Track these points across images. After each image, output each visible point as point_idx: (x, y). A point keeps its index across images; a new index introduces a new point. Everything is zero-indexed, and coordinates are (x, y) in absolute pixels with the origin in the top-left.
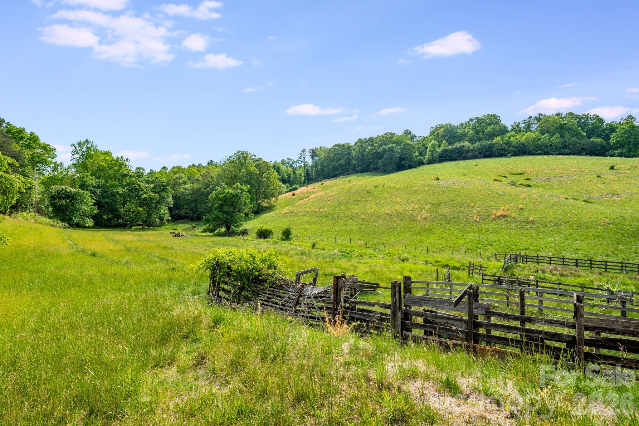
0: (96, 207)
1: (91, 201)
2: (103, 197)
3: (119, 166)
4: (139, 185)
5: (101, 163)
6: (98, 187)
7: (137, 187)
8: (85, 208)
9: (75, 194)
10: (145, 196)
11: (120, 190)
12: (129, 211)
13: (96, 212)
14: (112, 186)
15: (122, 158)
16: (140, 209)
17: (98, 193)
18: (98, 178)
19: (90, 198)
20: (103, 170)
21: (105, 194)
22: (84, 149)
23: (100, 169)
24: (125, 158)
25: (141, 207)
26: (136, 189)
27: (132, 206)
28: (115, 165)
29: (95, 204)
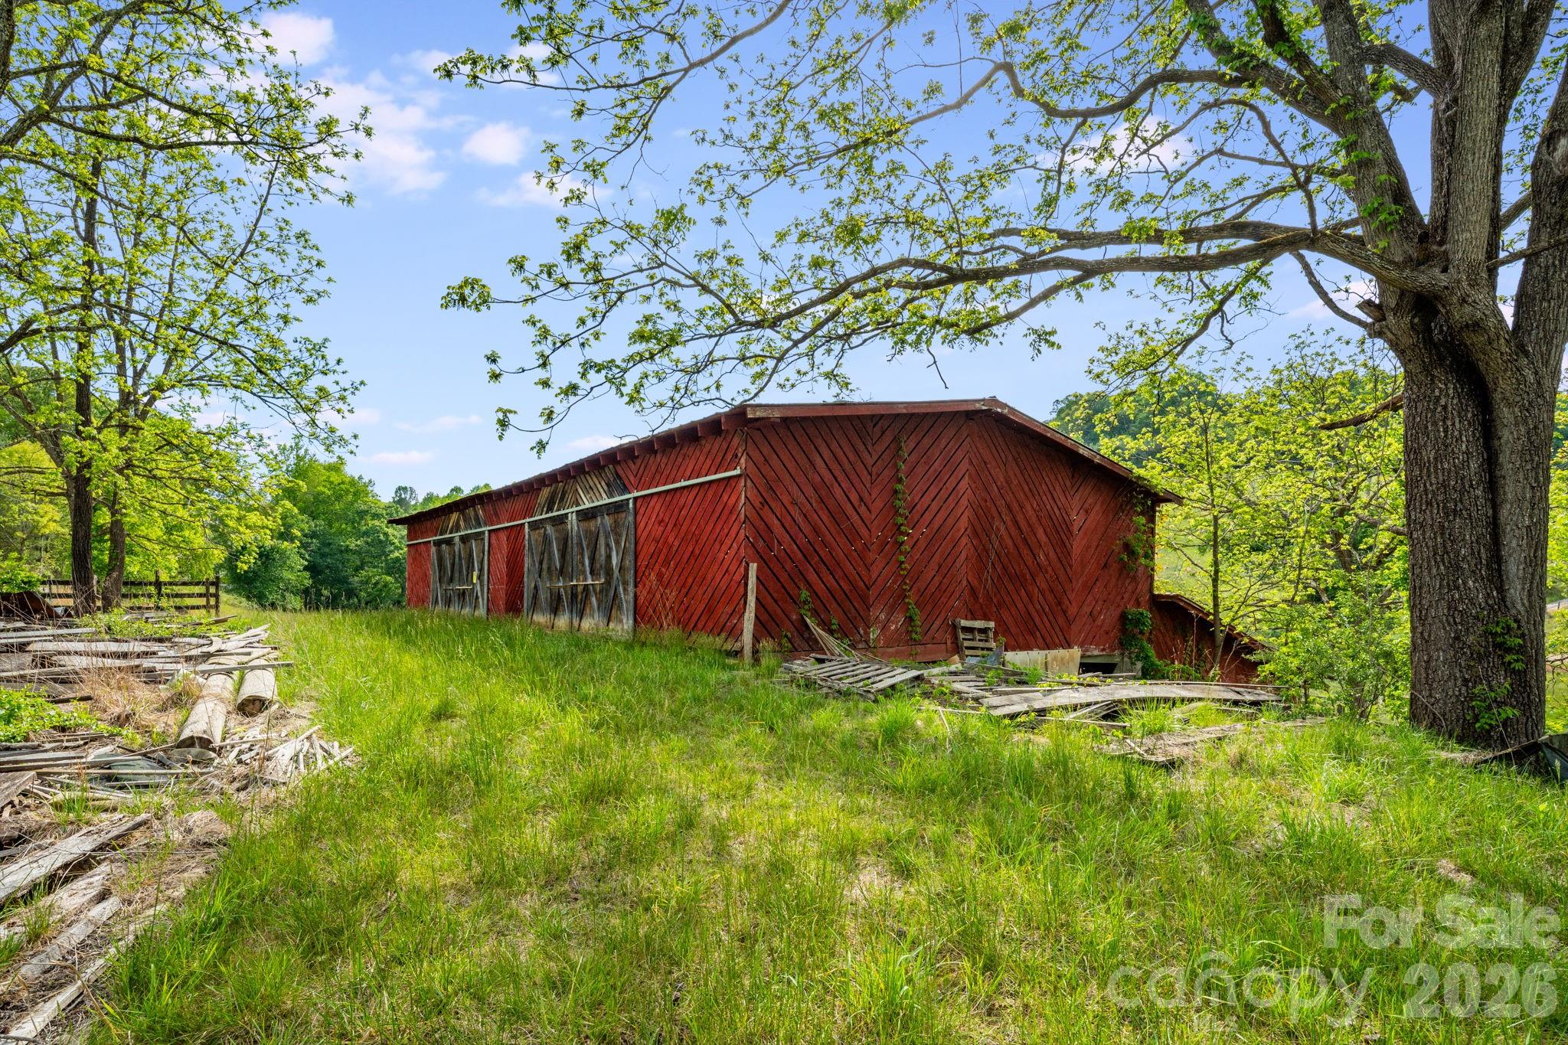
0: (307, 574)
1: (300, 563)
2: (323, 556)
3: (355, 494)
4: (386, 534)
5: (321, 488)
6: (314, 535)
7: (382, 537)
8: (287, 575)
9: (272, 549)
10: (396, 554)
11: (353, 543)
12: (367, 583)
13: (308, 582)
14: (341, 532)
15: (360, 478)
16: (389, 578)
17: (313, 547)
18: (314, 516)
19: (297, 557)
20: (324, 502)
21: (327, 550)
22: (292, 461)
23: (319, 500)
24: (366, 480)
25: (389, 574)
26: (381, 542)
27: (374, 574)
28: (347, 492)
29: (306, 568)
